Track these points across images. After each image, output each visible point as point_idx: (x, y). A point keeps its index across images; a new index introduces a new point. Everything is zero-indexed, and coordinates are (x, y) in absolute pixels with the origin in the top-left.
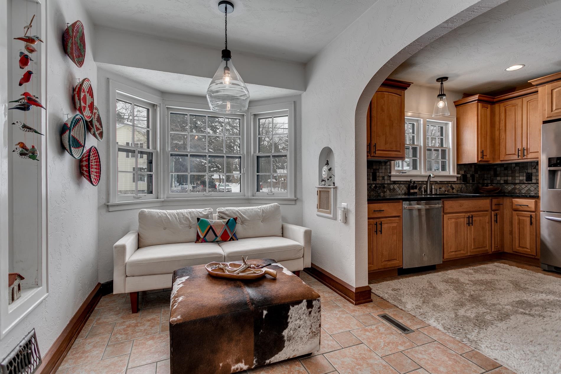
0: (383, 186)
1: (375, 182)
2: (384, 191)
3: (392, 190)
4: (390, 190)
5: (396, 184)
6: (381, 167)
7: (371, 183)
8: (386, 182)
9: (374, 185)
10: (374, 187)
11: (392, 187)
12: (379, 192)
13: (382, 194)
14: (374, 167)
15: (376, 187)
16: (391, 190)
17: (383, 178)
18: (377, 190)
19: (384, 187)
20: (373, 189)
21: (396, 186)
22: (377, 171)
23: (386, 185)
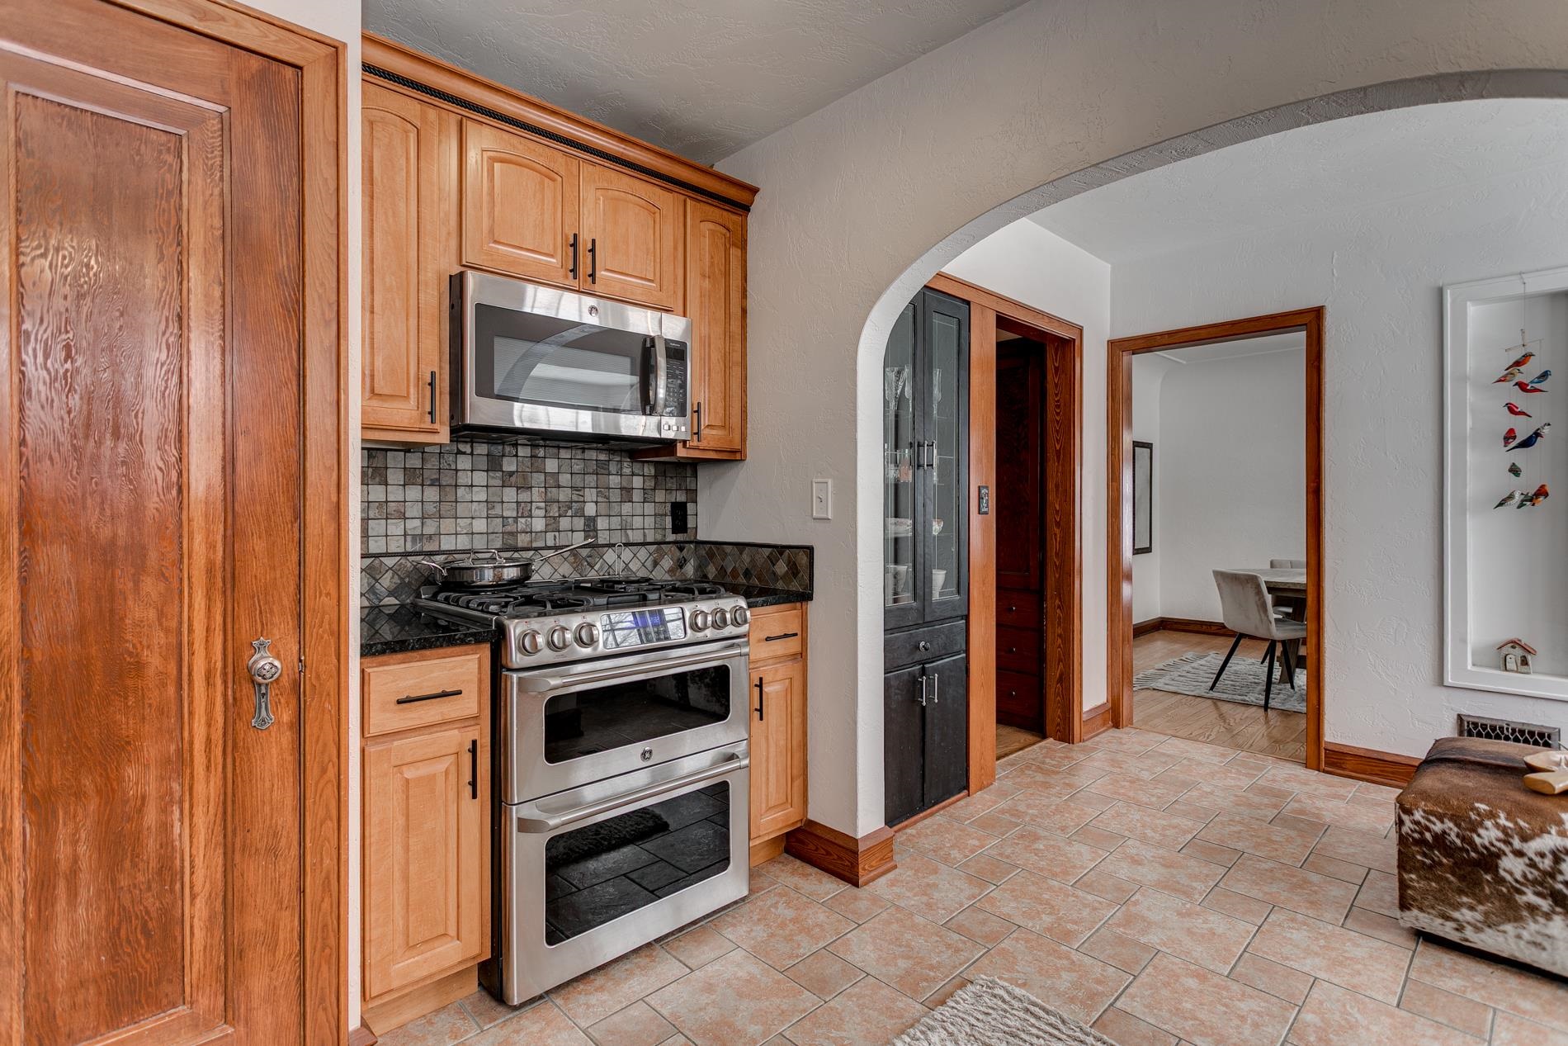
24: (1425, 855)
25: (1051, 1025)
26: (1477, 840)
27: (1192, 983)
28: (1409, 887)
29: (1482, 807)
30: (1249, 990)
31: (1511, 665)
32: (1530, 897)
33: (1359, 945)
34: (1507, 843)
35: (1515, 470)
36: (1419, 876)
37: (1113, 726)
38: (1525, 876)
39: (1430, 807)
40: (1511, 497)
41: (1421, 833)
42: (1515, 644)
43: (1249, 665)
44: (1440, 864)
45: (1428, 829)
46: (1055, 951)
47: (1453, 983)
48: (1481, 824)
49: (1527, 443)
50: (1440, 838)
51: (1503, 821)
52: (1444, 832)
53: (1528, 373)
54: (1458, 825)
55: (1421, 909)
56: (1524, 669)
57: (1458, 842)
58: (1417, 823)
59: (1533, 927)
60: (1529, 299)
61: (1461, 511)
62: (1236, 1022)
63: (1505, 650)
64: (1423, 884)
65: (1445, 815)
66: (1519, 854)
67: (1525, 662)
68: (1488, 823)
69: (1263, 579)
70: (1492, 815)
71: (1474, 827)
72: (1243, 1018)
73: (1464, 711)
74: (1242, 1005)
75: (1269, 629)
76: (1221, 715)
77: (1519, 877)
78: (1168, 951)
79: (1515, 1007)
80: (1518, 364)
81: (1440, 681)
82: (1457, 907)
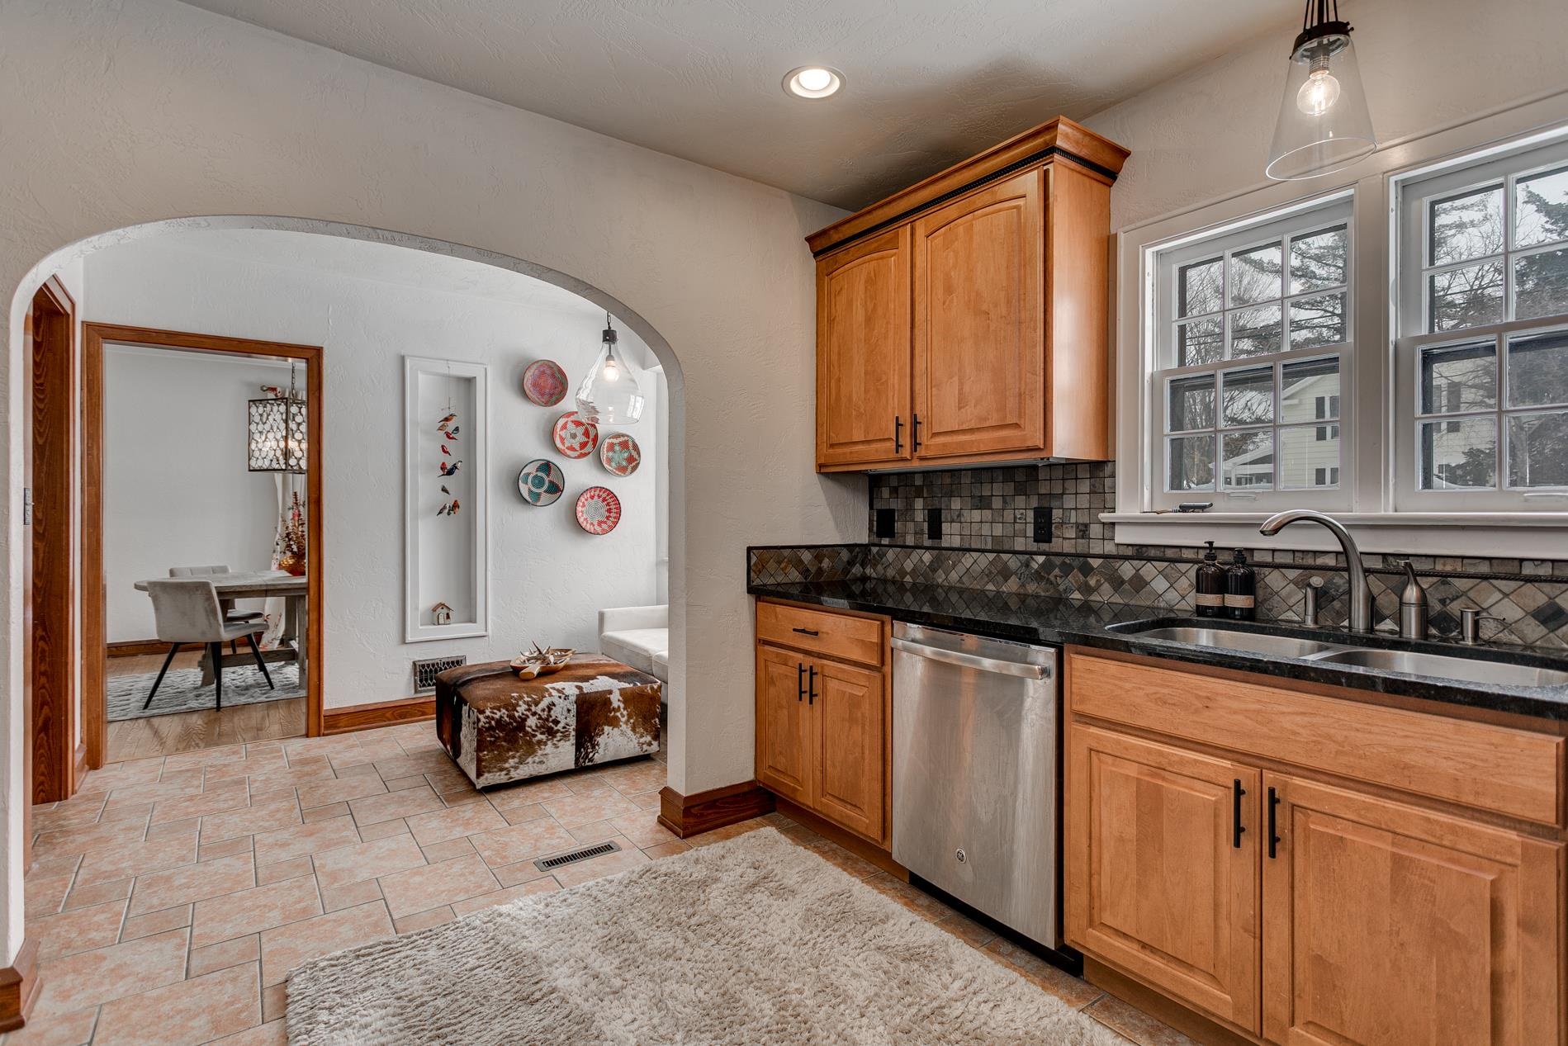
0: (1081, 562)
1: (1044, 546)
2: (1087, 584)
3: (1126, 586)
4: (1117, 583)
5: (1149, 559)
6: (1070, 485)
7: (1029, 549)
8: (1096, 548)
9: (1041, 559)
10: (1042, 566)
11: (1127, 570)
12: (1061, 588)
13: (1077, 595)
14: (1044, 489)
15: (1047, 567)
16: (1123, 582)
17: (1083, 531)
18: (1052, 579)
19: (1087, 570)
20: (1036, 571)
21: (1149, 570)
22: (1054, 504)
23: (1095, 563)
24: (491, 736)
25: (383, 951)
26: (516, 714)
27: (418, 879)
28: (483, 761)
29: (515, 695)
30: (449, 862)
31: (441, 621)
32: (540, 737)
33: (465, 811)
34: (529, 710)
35: (444, 490)
36: (489, 752)
37: (90, 769)
38: (537, 726)
39: (493, 705)
40: (445, 507)
41: (490, 723)
42: (442, 605)
43: (187, 674)
44: (499, 737)
45: (493, 718)
46: (312, 924)
47: (516, 803)
48: (518, 705)
49: (450, 472)
50: (499, 721)
51: (526, 699)
52: (501, 717)
53: (451, 426)
54: (507, 710)
55: (489, 772)
56: (447, 621)
57: (508, 720)
58: (487, 717)
59: (540, 752)
60: (449, 377)
61: (415, 518)
62: (462, 879)
63: (438, 611)
64: (490, 755)
65: (500, 707)
66: (534, 714)
67: (448, 616)
68: (521, 703)
69: (213, 585)
70: (521, 698)
71: (514, 707)
72: (462, 875)
73: (417, 659)
74: (454, 870)
75: (218, 633)
76: (156, 733)
77: (534, 728)
78: (382, 874)
79: (544, 798)
80: (446, 419)
81: (404, 641)
82: (506, 761)
